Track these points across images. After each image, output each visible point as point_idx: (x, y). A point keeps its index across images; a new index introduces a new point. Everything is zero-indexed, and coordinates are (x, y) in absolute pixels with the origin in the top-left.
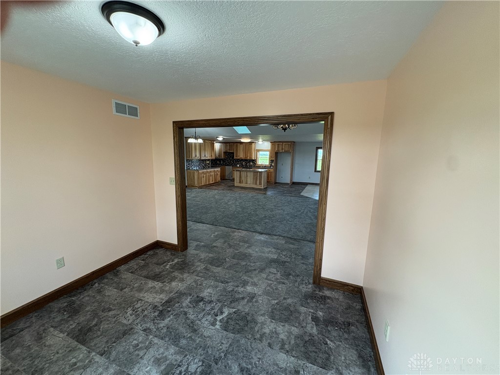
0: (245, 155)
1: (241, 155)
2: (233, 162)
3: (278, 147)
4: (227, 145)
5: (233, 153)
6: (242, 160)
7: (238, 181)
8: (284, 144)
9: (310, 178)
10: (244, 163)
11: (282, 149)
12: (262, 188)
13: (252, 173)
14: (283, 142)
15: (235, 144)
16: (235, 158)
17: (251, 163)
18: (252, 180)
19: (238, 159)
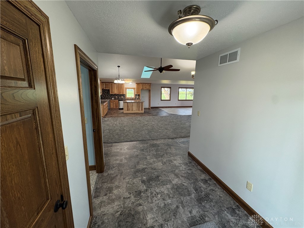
0: (119, 91)
1: (115, 91)
2: (108, 96)
3: (143, 87)
4: (103, 85)
5: (109, 90)
6: (115, 95)
7: (126, 109)
8: (146, 84)
9: (158, 104)
10: (116, 97)
11: (145, 88)
12: (143, 112)
13: (136, 103)
14: (145, 83)
15: (110, 84)
16: (110, 93)
17: (122, 97)
18: (136, 108)
19: (112, 94)
